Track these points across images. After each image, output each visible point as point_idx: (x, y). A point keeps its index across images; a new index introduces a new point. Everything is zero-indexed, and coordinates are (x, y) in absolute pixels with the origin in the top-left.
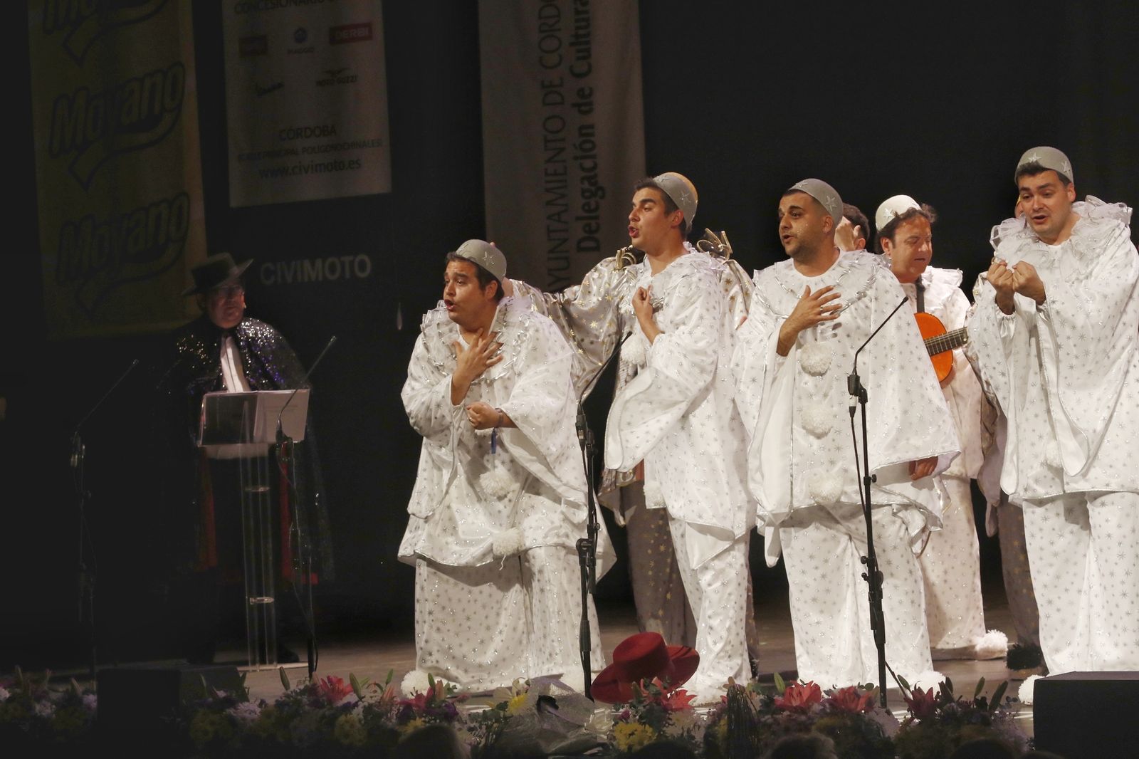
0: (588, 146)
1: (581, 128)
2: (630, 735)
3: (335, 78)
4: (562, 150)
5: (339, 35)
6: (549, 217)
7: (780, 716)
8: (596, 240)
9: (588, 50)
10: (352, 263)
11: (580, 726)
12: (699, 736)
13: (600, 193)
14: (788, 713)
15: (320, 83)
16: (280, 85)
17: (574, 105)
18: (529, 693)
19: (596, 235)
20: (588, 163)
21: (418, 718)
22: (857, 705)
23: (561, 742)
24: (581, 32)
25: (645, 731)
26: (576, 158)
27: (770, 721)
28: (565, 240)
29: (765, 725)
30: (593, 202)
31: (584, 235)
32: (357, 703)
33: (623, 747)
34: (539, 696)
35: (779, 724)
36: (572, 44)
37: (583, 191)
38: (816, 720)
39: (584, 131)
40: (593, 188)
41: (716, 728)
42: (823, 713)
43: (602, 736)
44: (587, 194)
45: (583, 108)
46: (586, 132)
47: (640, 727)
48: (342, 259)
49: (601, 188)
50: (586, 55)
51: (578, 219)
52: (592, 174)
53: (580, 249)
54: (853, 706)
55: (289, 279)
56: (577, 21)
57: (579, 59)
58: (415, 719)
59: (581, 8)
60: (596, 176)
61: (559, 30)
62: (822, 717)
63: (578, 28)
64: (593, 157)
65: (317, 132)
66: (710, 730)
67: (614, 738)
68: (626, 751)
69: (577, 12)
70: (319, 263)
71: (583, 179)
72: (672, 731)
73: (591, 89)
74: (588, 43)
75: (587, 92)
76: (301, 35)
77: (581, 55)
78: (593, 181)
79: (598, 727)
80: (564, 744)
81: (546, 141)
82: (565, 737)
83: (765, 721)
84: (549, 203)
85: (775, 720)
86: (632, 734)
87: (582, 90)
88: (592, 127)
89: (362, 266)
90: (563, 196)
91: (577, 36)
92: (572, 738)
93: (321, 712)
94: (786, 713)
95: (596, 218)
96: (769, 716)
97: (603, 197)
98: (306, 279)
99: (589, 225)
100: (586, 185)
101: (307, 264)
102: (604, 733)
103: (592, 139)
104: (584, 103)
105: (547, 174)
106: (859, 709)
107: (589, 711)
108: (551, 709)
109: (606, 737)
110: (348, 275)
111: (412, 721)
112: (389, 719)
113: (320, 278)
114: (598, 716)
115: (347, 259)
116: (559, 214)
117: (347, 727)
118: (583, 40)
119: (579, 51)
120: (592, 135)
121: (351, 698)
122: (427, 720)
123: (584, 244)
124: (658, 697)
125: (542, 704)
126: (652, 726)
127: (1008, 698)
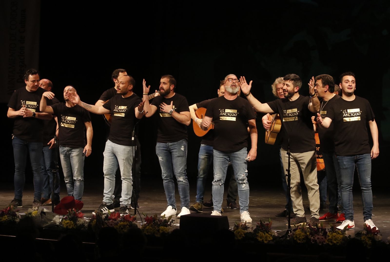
2: (67, 223)
7: (110, 221)
11: (52, 220)
12: (86, 225)
14: (112, 220)
18: (38, 211)
21: (6, 215)
22: (130, 219)
23: (47, 224)
25: (71, 223)
27: (107, 222)
29: (105, 223)
33: (65, 226)
34: (41, 212)
35: (109, 223)
38: (119, 223)
41: (92, 223)
42: (121, 221)
43: (57, 223)
47: (70, 222)
54: (129, 220)
58: (5, 216)
62: (121, 222)
67: (62, 224)
68: (66, 228)
79: (56, 221)
80: (47, 225)
82: (47, 223)
83: (106, 222)
85: (108, 222)
86: (68, 223)
92: (49, 223)
96: (107, 221)
102: (58, 222)
106: (130, 220)
107: (54, 216)
108: (44, 215)
109: (58, 224)
111: (4, 216)
114: (56, 218)
122: (8, 216)
124: (75, 214)
125: (42, 214)
126: (73, 221)
127: (172, 220)
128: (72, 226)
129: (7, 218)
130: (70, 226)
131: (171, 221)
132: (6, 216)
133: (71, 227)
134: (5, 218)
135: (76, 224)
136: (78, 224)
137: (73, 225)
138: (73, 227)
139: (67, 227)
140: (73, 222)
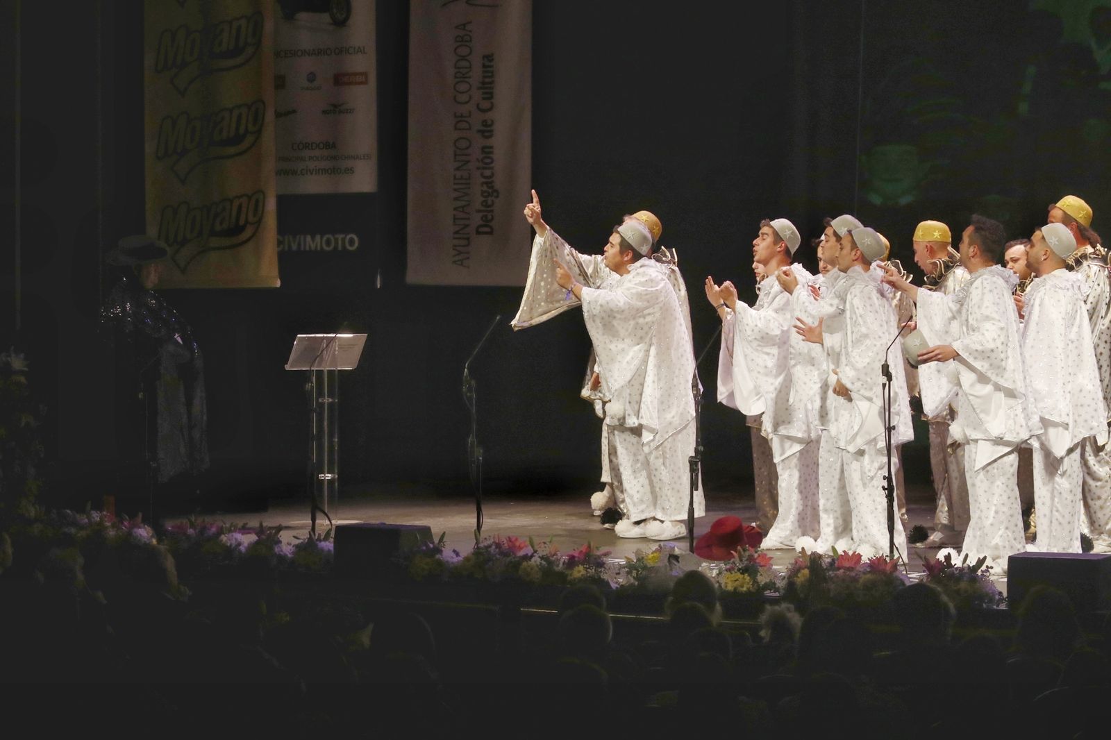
0: (488, 161)
1: (484, 148)
2: (735, 581)
3: (336, 109)
4: (468, 162)
5: (340, 80)
6: (455, 209)
8: (491, 227)
9: (491, 94)
10: (343, 240)
13: (495, 194)
15: (324, 112)
16: (294, 112)
17: (479, 131)
19: (491, 224)
20: (488, 173)
22: (887, 567)
24: (487, 80)
25: (744, 579)
26: (478, 168)
28: (467, 226)
29: (830, 576)
30: (489, 200)
31: (481, 223)
32: (533, 554)
33: (729, 589)
34: (668, 554)
35: (837, 576)
36: (479, 88)
37: (483, 192)
38: (861, 576)
39: (486, 150)
40: (490, 191)
41: (795, 578)
44: (486, 194)
45: (486, 134)
46: (487, 151)
47: (741, 576)
48: (337, 236)
49: (496, 191)
50: (489, 96)
51: (479, 211)
52: (490, 180)
53: (478, 233)
55: (294, 247)
56: (484, 72)
57: (484, 99)
58: (578, 566)
59: (487, 63)
60: (492, 182)
61: (470, 77)
62: (864, 574)
63: (484, 77)
64: (492, 168)
65: (321, 145)
66: (791, 580)
68: (733, 591)
69: (484, 66)
70: (318, 237)
71: (483, 183)
72: (762, 579)
73: (492, 121)
74: (492, 88)
75: (489, 122)
76: (312, 77)
77: (486, 96)
78: (490, 185)
81: (455, 155)
83: (830, 574)
84: (456, 199)
86: (737, 580)
87: (485, 121)
88: (491, 147)
89: (352, 242)
90: (467, 194)
91: (483, 83)
93: (508, 559)
94: (842, 571)
95: (492, 211)
96: (832, 572)
97: (497, 197)
98: (307, 248)
99: (486, 216)
100: (485, 188)
101: (309, 238)
103: (491, 155)
104: (487, 130)
105: (455, 178)
106: (886, 570)
108: (676, 563)
110: (340, 248)
111: (576, 568)
112: (558, 566)
113: (319, 248)
115: (340, 237)
116: (463, 207)
117: (529, 569)
118: (489, 86)
119: (484, 93)
120: (492, 153)
121: (529, 551)
122: (587, 567)
123: (482, 229)
125: (671, 559)
126: (749, 575)
127: (987, 567)
128: (748, 586)
129: (583, 572)
130: (743, 587)
131: (984, 568)
132: (581, 568)
133: (745, 589)
134: (579, 572)
135: (755, 582)
136: (761, 581)
137: (748, 583)
138: (748, 589)
139: (735, 589)
140: (748, 578)
